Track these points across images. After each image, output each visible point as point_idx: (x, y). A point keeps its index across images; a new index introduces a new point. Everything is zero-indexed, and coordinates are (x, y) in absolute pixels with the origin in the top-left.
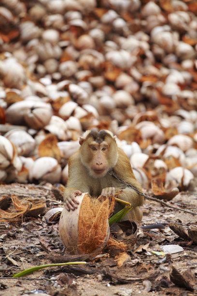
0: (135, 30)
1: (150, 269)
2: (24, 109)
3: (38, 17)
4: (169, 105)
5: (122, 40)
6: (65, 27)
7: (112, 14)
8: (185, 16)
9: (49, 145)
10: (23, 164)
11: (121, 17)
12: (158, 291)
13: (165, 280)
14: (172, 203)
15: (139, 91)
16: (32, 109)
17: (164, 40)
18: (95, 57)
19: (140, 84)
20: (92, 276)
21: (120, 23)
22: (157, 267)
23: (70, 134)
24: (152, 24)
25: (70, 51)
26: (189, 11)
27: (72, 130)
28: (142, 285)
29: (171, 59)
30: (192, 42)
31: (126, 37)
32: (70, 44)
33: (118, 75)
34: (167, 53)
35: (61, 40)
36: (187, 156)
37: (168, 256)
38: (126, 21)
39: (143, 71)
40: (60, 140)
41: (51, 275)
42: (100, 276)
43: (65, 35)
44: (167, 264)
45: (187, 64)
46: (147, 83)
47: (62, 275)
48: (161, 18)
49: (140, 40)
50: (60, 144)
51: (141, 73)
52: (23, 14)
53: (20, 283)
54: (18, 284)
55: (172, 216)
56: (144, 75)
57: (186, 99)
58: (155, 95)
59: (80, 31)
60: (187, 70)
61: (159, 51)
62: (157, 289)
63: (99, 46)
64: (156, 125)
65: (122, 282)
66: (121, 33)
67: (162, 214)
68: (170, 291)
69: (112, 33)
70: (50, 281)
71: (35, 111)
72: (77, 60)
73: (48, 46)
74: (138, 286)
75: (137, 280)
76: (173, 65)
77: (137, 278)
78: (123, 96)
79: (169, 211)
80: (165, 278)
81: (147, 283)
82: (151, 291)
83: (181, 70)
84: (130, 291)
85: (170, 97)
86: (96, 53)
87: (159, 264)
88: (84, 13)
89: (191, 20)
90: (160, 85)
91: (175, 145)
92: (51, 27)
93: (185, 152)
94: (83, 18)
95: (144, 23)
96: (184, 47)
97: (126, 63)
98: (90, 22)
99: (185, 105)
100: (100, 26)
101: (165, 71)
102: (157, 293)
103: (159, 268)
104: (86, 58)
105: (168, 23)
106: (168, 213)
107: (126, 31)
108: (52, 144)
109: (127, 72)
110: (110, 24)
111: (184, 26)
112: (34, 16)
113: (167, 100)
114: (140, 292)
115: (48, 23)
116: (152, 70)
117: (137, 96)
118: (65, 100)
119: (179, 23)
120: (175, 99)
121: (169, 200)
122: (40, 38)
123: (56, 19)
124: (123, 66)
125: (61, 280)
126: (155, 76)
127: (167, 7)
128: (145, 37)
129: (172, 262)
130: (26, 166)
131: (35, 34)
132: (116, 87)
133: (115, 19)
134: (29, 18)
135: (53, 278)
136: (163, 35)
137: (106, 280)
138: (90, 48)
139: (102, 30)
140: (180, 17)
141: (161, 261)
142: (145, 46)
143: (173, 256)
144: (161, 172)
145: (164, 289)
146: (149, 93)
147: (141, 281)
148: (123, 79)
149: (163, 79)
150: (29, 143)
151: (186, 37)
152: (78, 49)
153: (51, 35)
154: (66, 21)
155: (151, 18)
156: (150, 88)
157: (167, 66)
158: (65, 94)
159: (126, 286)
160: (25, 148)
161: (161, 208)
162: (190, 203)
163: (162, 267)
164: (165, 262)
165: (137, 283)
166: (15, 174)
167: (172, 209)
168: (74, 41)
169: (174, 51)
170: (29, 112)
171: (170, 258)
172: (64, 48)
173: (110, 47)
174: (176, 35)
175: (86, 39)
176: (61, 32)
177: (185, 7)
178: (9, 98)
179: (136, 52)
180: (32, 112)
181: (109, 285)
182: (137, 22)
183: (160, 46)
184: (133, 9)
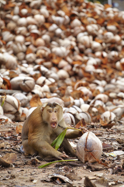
0: (68, 35)
1: (109, 163)
2: (19, 81)
3: (12, 28)
4: (89, 77)
5: (61, 41)
6: (28, 34)
7: (54, 26)
8: (96, 26)
9: (36, 100)
10: (23, 111)
11: (59, 28)
12: (116, 174)
13: (119, 168)
14: (112, 130)
15: (72, 70)
16: (24, 81)
17: (84, 40)
18: (46, 51)
19: (72, 66)
20: (80, 167)
21: (59, 31)
22: (113, 162)
23: (45, 94)
24: (77, 32)
25: (31, 47)
26: (97, 24)
27: (45, 92)
28: (108, 171)
29: (89, 51)
30: (101, 41)
31: (63, 39)
32: (31, 44)
33: (60, 61)
34: (86, 48)
35: (26, 41)
36: (106, 106)
37: (118, 156)
38: (62, 30)
39: (73, 58)
40: (41, 98)
41: (59, 167)
42: (85, 167)
43: (28, 39)
44: (118, 160)
45: (98, 54)
46: (76, 65)
47: (66, 166)
48: (82, 28)
49: (71, 40)
50: (41, 100)
51: (72, 59)
52: (3, 27)
53: (45, 171)
54: (44, 171)
55: (114, 136)
56: (74, 61)
57: (99, 74)
58: (81, 72)
59: (37, 36)
60: (98, 57)
61: (82, 46)
62: (116, 173)
63: (48, 44)
64: (88, 88)
65: (97, 170)
66: (60, 37)
67: (108, 135)
68: (123, 174)
69: (55, 37)
70: (59, 170)
71: (26, 82)
72: (35, 53)
73: (19, 45)
74: (105, 172)
75: (104, 169)
76: (90, 55)
77: (105, 168)
78: (63, 73)
79: (111, 133)
80: (119, 167)
81: (110, 170)
82: (113, 174)
83: (95, 57)
84: (102, 174)
85: (89, 73)
86: (46, 48)
87: (113, 161)
88: (38, 26)
89: (99, 29)
90: (83, 66)
91: (99, 99)
92: (20, 34)
93: (105, 103)
94: (38, 28)
95: (72, 31)
96: (96, 44)
97: (64, 54)
98: (42, 31)
99: (98, 77)
100: (48, 33)
101: (86, 58)
102: (116, 175)
103: (114, 163)
104: (41, 51)
105: (86, 30)
106: (112, 135)
107: (63, 35)
108: (37, 100)
109: (64, 59)
110: (53, 32)
111: (95, 32)
112: (10, 28)
113: (88, 74)
114: (107, 174)
115: (18, 32)
116: (79, 57)
117: (70, 72)
118: (39, 75)
119: (93, 31)
120: (92, 73)
121: (110, 128)
122: (14, 41)
123: (23, 29)
124: (62, 55)
125: (65, 169)
126: (80, 61)
127: (85, 22)
128: (74, 39)
129: (120, 160)
130: (24, 112)
131: (11, 38)
132: (59, 68)
133: (56, 29)
134: (7, 29)
135: (60, 168)
136: (84, 37)
137: (88, 169)
138: (42, 46)
139: (49, 35)
140: (93, 27)
141: (114, 159)
142: (74, 44)
143: (121, 156)
144: (97, 114)
145: (119, 173)
146: (77, 71)
147: (107, 169)
148: (63, 63)
149: (85, 62)
150: (25, 99)
151: (97, 38)
152: (36, 46)
153: (20, 38)
154: (28, 30)
155: (77, 28)
156: (78, 67)
157: (87, 55)
158: (38, 72)
159: (99, 171)
160: (23, 102)
161: (107, 133)
162: (122, 130)
163: (116, 162)
164: (117, 159)
165: (105, 170)
166: (19, 117)
167: (113, 133)
168: (33, 41)
169: (90, 47)
170: (22, 82)
171: (119, 157)
172: (28, 46)
173: (54, 45)
174: (91, 37)
175: (40, 41)
176: (25, 37)
177: (95, 21)
178: (11, 75)
179: (69, 47)
180: (24, 83)
181: (90, 171)
182: (68, 30)
183: (82, 44)
184: (66, 23)
